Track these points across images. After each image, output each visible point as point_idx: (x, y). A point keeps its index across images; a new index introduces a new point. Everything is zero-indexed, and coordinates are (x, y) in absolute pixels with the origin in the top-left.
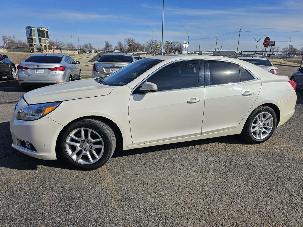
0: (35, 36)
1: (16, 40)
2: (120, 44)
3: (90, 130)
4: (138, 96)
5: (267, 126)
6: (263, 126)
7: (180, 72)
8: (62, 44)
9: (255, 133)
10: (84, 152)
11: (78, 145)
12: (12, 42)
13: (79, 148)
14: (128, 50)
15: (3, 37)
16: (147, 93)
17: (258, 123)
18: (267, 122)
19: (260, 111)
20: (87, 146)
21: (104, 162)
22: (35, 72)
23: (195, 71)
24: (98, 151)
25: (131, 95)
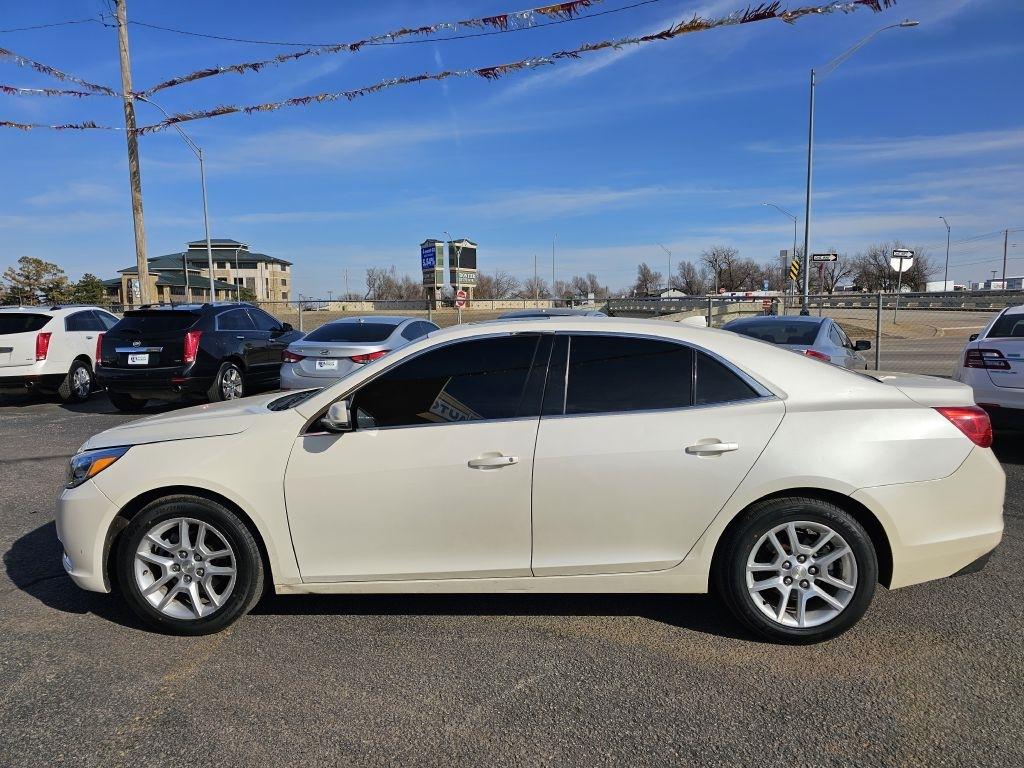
0: (441, 263)
1: (399, 278)
2: (687, 270)
3: (204, 526)
5: (830, 579)
6: (811, 577)
8: (512, 284)
10: (182, 583)
11: (168, 563)
12: (389, 284)
13: (171, 573)
14: (713, 288)
15: (368, 271)
17: (782, 562)
18: (825, 562)
19: (780, 517)
20: (192, 569)
22: (318, 367)
25: (300, 434)
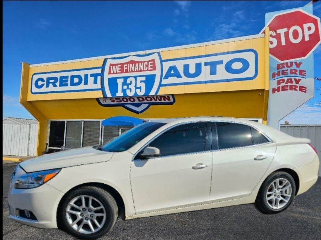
3: (91, 198)
4: (140, 161)
5: (284, 194)
6: (280, 195)
7: (184, 136)
9: (270, 202)
10: (85, 221)
11: (79, 213)
13: (80, 217)
16: (150, 158)
17: (274, 191)
18: (284, 190)
19: (276, 177)
20: (88, 215)
21: (106, 231)
23: (201, 134)
24: (100, 219)
25: (132, 161)
